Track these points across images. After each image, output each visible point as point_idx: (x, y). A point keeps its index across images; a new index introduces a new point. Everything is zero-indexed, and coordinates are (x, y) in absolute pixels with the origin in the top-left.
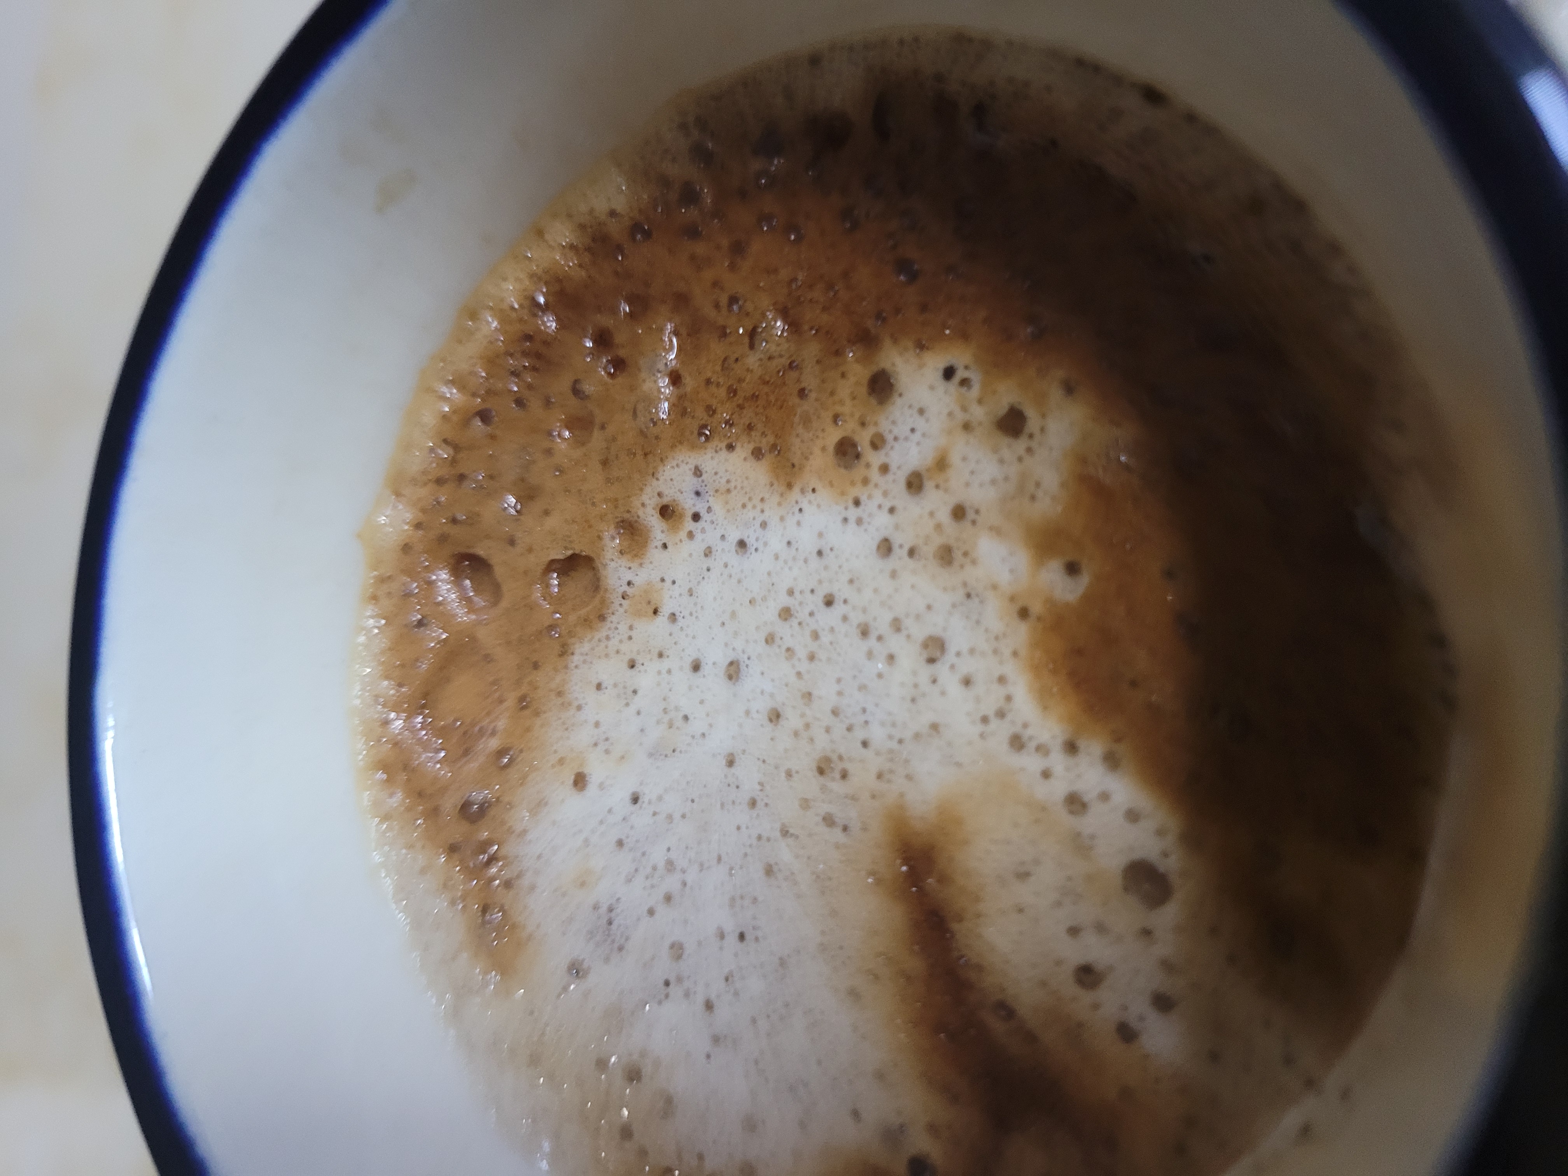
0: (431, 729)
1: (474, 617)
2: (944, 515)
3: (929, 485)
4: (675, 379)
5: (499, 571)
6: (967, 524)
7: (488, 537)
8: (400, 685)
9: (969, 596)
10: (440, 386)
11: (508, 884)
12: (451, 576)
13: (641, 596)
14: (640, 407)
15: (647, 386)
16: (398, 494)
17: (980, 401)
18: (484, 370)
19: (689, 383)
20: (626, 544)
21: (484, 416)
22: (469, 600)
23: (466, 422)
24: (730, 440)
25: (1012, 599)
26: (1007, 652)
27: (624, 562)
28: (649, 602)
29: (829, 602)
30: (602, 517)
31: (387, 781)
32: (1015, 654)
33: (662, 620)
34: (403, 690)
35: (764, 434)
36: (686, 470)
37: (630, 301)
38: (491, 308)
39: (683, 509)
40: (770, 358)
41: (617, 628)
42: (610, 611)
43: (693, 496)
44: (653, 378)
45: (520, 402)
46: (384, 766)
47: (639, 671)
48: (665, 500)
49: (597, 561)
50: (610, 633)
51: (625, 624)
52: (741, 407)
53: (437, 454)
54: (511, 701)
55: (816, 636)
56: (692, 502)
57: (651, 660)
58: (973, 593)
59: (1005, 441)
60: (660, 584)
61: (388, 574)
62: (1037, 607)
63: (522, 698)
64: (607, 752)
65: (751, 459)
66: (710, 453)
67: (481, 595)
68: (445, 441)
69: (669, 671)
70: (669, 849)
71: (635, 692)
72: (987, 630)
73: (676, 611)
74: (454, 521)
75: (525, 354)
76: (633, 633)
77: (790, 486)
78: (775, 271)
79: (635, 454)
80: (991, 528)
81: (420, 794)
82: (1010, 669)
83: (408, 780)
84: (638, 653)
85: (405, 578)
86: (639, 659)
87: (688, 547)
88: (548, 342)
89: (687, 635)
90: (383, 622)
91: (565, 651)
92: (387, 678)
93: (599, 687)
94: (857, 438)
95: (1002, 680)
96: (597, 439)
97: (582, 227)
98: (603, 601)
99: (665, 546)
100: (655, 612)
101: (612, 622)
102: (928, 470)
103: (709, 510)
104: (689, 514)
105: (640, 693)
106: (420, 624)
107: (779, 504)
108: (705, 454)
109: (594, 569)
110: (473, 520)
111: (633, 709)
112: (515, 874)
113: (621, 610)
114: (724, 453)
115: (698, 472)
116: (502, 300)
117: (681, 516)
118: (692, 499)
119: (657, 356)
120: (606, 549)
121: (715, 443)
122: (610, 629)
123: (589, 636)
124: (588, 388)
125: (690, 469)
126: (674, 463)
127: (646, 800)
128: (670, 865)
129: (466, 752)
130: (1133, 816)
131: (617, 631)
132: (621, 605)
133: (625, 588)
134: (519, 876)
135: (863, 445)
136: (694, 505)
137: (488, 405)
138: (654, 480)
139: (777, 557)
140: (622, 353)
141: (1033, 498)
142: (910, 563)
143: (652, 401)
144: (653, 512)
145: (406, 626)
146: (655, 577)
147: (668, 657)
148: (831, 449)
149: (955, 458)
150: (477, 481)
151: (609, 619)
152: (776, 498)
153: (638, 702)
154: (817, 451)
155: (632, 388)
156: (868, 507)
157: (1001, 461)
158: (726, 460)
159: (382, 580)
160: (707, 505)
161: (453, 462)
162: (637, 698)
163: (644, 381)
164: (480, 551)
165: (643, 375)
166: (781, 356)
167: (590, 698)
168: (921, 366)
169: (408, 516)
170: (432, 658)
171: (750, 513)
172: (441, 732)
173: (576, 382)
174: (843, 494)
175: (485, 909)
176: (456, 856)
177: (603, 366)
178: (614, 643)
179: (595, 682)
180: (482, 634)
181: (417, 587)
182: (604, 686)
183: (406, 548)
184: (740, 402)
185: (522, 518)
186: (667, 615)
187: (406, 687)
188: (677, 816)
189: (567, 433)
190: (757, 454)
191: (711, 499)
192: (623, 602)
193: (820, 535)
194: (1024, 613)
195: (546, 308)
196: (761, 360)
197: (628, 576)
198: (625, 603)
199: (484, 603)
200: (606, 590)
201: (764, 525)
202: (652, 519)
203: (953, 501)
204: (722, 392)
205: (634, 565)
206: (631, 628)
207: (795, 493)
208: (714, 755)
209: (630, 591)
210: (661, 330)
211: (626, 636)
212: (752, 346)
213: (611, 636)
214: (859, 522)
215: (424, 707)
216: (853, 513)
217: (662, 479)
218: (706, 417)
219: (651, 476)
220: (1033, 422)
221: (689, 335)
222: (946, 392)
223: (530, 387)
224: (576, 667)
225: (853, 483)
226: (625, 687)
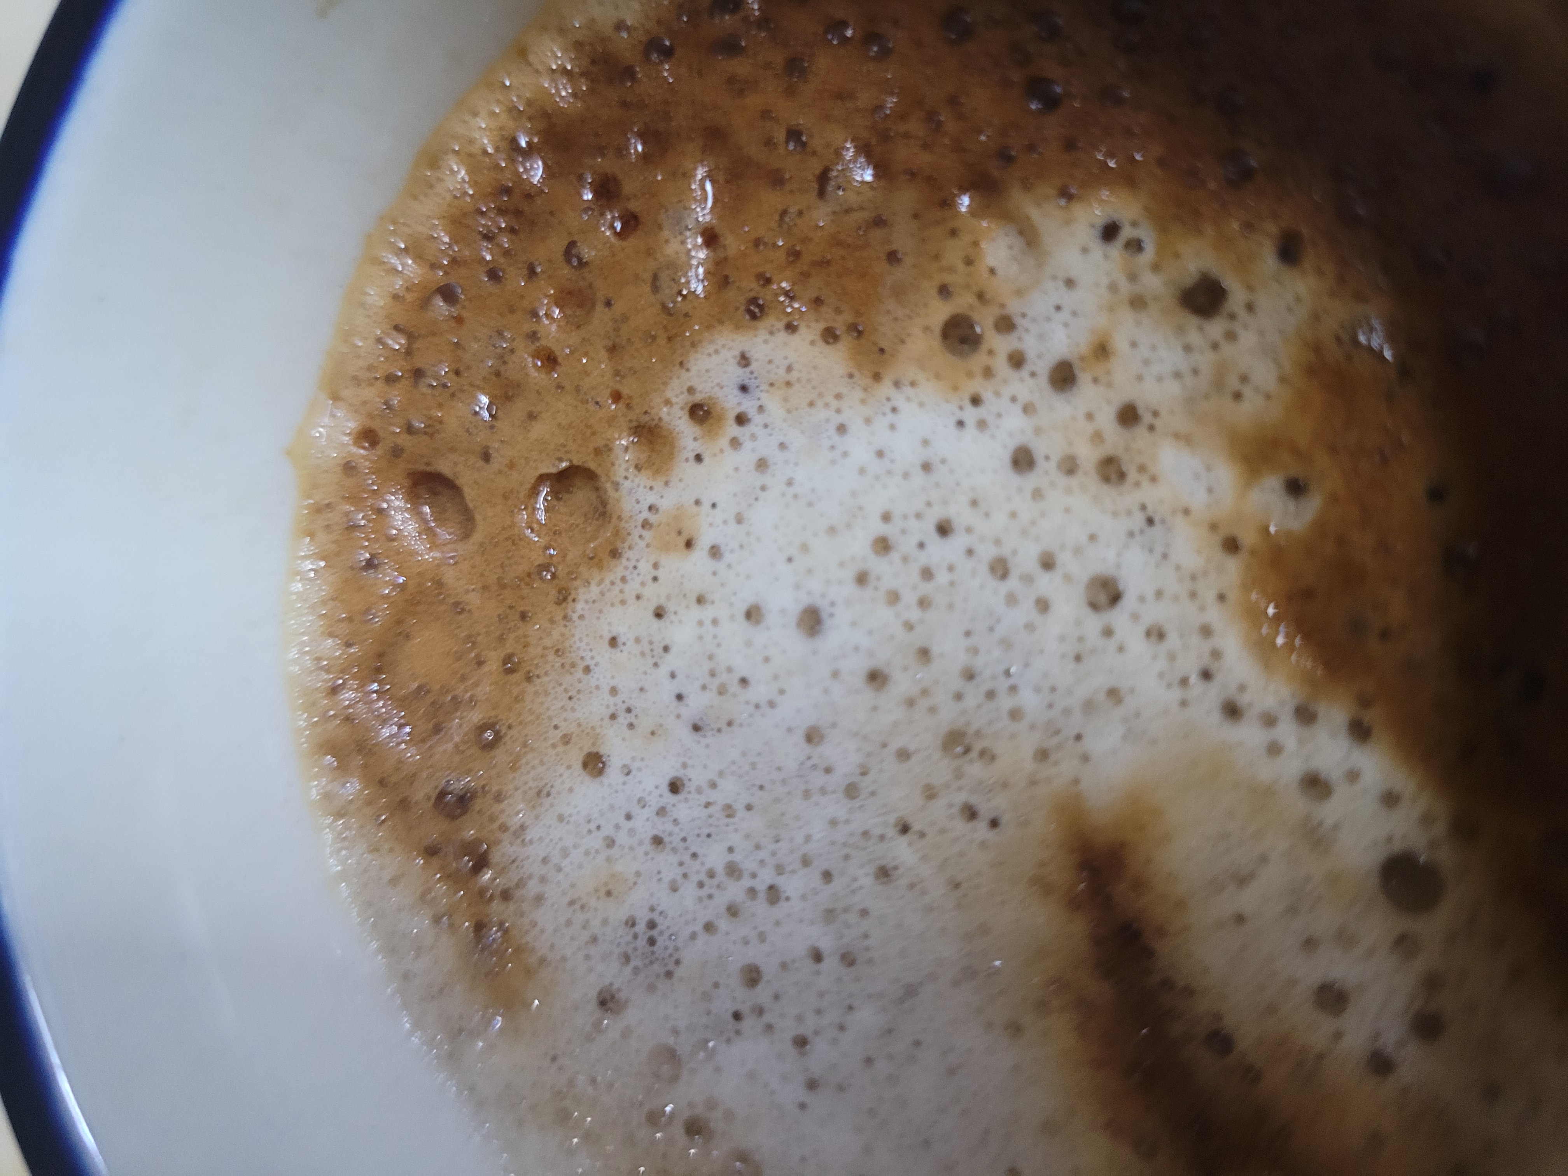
0: (389, 699)
1: (437, 555)
2: (1107, 419)
3: (1084, 378)
4: (711, 238)
5: (469, 493)
6: (1140, 431)
7: (452, 450)
8: (349, 645)
9: (1150, 521)
10: (390, 256)
11: (506, 895)
12: (406, 502)
13: (669, 525)
14: (664, 276)
15: (672, 248)
16: (336, 398)
17: (1156, 267)
18: (448, 233)
19: (732, 244)
20: (644, 456)
21: (448, 294)
22: (429, 531)
23: (425, 303)
24: (790, 318)
25: (1214, 527)
26: (1209, 596)
27: (642, 480)
28: (680, 533)
29: (944, 529)
30: (611, 421)
31: (338, 768)
32: (1222, 598)
33: (700, 554)
34: (352, 651)
35: (838, 311)
36: (729, 356)
37: (642, 136)
38: (457, 153)
39: (722, 409)
40: (848, 211)
41: (635, 567)
42: (626, 545)
43: (736, 392)
44: (679, 238)
45: (494, 275)
46: (331, 747)
47: (672, 622)
48: (698, 398)
49: (603, 479)
50: (627, 573)
51: (648, 561)
52: (805, 275)
53: (385, 345)
54: (493, 663)
55: (927, 574)
56: (736, 400)
57: (687, 607)
58: (1157, 519)
59: (1192, 321)
60: (694, 509)
61: (327, 502)
62: (1248, 538)
63: (508, 659)
64: (631, 726)
65: (820, 343)
66: (763, 335)
67: (444, 526)
68: (397, 328)
69: (715, 622)
70: (731, 850)
71: (666, 649)
72: (1178, 568)
73: (719, 541)
74: (410, 429)
75: (501, 211)
76: (660, 573)
77: (877, 377)
78: (852, 96)
79: (654, 338)
80: (1177, 436)
81: (382, 783)
82: (1214, 615)
83: (365, 766)
84: (669, 598)
85: (348, 507)
86: (671, 607)
87: (731, 458)
88: (530, 195)
89: (738, 575)
90: (322, 564)
91: (564, 597)
92: (331, 635)
93: (613, 642)
94: (975, 316)
95: (1206, 631)
96: (601, 318)
97: (578, 45)
98: (617, 533)
99: (698, 458)
100: (689, 544)
101: (628, 559)
102: (1082, 359)
103: (761, 409)
104: (731, 416)
105: (674, 650)
106: (370, 564)
107: (863, 401)
108: (756, 336)
109: (597, 489)
110: (432, 430)
111: (664, 670)
112: (514, 883)
113: (642, 544)
114: (782, 336)
115: (744, 360)
116: (471, 142)
117: (721, 418)
118: (736, 396)
119: (685, 208)
120: (617, 462)
121: (772, 321)
122: (626, 568)
123: (597, 578)
124: (587, 253)
125: (734, 357)
126: (711, 349)
127: (692, 789)
128: (733, 871)
129: (437, 729)
130: (1390, 799)
131: (636, 572)
132: (640, 536)
133: (646, 514)
134: (521, 884)
135: (984, 324)
136: (739, 404)
137: (452, 280)
138: (683, 371)
139: (862, 471)
140: (634, 206)
141: (1237, 396)
142: (1062, 480)
143: (677, 267)
144: (680, 413)
145: (352, 568)
146: (688, 499)
147: (713, 602)
148: (937, 329)
149: (1120, 343)
150: (437, 377)
151: (625, 556)
152: (859, 394)
153: (670, 662)
154: (917, 332)
155: (650, 253)
156: (991, 405)
157: (1188, 349)
158: (786, 344)
159: (318, 510)
160: (758, 403)
161: (409, 352)
162: (669, 657)
163: (667, 241)
164: (444, 467)
165: (666, 233)
166: (862, 208)
167: (602, 655)
168: (1068, 222)
169: (352, 425)
170: (386, 609)
171: (820, 414)
172: (402, 703)
173: (572, 244)
174: (955, 388)
175: (479, 927)
176: (435, 861)
177: (608, 223)
178: (633, 587)
179: (608, 636)
180: (449, 576)
181: (363, 518)
182: (620, 641)
183: (349, 468)
184: (805, 268)
185: (498, 424)
186: (707, 548)
187: (355, 647)
188: (739, 806)
189: (557, 311)
190: (830, 336)
191: (764, 396)
192: (645, 533)
193: (926, 442)
194: (1231, 545)
195: (529, 152)
196: (834, 213)
197: (651, 498)
198: (648, 534)
199: (450, 536)
200: (619, 518)
201: (842, 429)
202: (678, 422)
203: (1119, 398)
204: (780, 256)
205: (658, 484)
206: (656, 566)
207: (886, 388)
208: (790, 730)
209: (653, 518)
210: (688, 176)
211: (650, 577)
212: (822, 193)
213: (629, 578)
214: (982, 424)
215: (379, 670)
216: (971, 414)
217: (694, 370)
218: (758, 288)
219: (678, 366)
220: (1237, 296)
221: (727, 182)
222: (1106, 257)
223: (507, 253)
224: (581, 617)
225: (970, 375)
226: (651, 643)
